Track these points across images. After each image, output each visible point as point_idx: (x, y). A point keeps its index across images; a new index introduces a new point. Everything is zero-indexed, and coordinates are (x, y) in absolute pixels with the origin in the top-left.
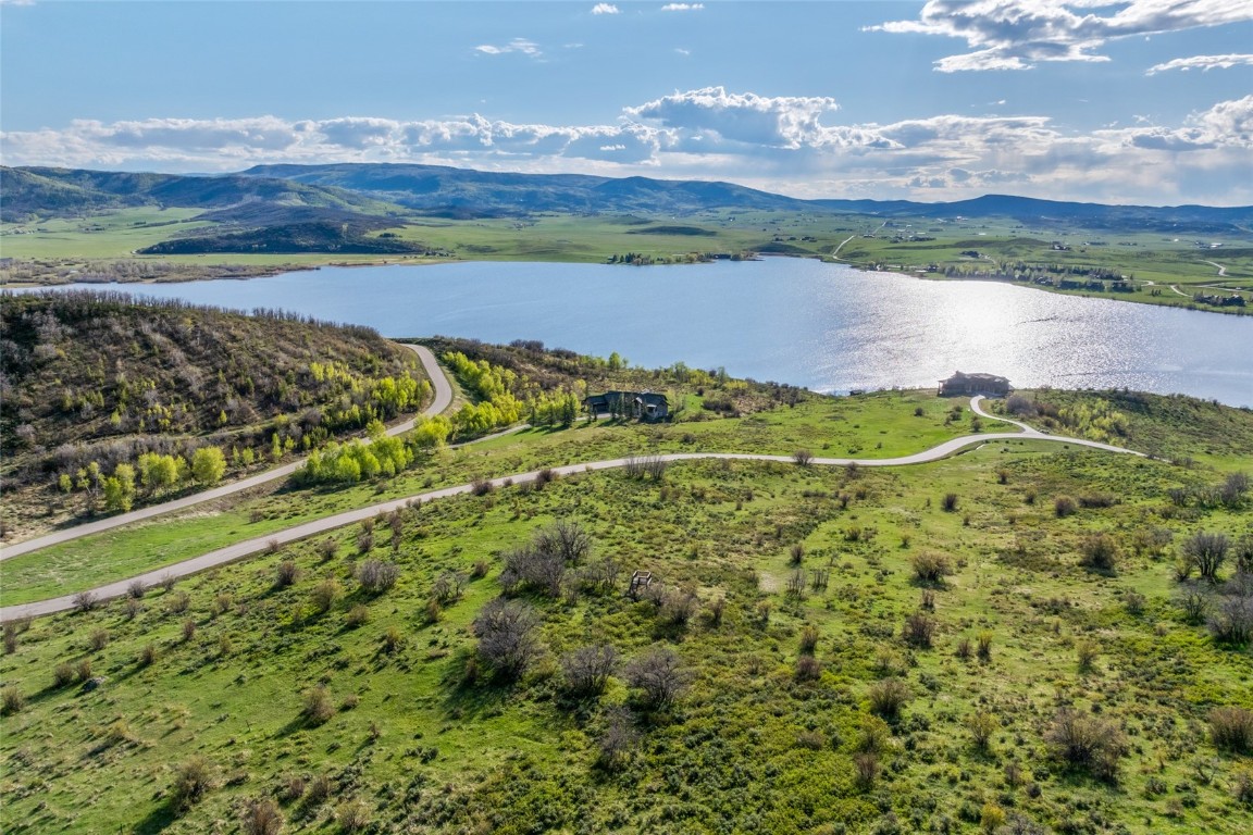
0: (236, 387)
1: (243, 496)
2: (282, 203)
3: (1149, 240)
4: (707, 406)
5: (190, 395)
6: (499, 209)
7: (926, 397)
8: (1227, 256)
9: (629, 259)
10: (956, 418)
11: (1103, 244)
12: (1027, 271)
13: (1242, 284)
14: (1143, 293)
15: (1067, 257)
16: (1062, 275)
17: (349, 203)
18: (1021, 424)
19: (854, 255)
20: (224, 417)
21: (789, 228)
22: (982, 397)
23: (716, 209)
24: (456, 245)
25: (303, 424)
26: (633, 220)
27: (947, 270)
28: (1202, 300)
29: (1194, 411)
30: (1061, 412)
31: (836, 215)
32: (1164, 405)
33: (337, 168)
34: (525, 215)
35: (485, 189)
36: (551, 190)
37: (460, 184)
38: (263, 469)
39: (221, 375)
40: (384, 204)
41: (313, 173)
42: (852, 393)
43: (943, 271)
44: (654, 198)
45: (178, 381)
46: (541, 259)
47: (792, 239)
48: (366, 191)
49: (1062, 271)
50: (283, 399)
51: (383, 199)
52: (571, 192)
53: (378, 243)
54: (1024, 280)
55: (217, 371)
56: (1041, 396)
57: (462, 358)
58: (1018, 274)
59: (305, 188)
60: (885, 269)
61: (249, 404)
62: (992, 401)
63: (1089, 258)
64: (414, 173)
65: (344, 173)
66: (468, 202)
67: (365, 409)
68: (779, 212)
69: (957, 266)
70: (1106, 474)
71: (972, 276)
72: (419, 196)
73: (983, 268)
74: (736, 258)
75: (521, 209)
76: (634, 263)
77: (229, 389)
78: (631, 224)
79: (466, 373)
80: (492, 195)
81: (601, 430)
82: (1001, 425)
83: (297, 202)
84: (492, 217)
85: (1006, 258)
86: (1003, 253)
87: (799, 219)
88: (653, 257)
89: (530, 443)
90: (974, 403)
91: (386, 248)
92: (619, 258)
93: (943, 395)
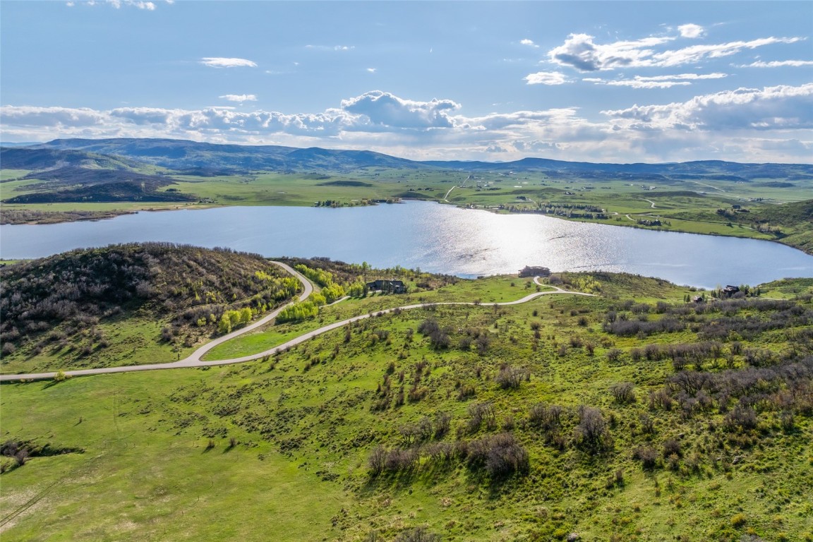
0: (231, 283)
2: (85, 167)
3: (618, 186)
4: (418, 286)
6: (228, 169)
7: (514, 278)
8: (656, 196)
9: (328, 204)
10: (529, 286)
11: (593, 188)
12: (553, 208)
13: (660, 214)
14: (612, 219)
15: (573, 199)
16: (571, 210)
17: (130, 166)
18: (557, 288)
19: (458, 199)
20: (235, 296)
21: (415, 183)
22: (538, 277)
23: (366, 168)
24: (215, 195)
25: (265, 298)
26: (319, 176)
27: (510, 207)
28: (641, 223)
29: (629, 280)
30: (573, 282)
31: (440, 172)
32: (616, 277)
33: (114, 141)
34: (247, 173)
35: (217, 156)
36: (259, 156)
37: (200, 153)
38: (260, 317)
40: (151, 166)
41: (97, 145)
42: (478, 278)
43: (508, 209)
44: (326, 161)
45: (209, 281)
47: (420, 189)
48: (135, 157)
49: (571, 207)
50: (251, 288)
51: (149, 162)
52: (273, 157)
54: (551, 213)
55: (221, 277)
56: (564, 276)
57: (304, 267)
58: (548, 209)
59: (100, 157)
60: (476, 208)
61: (241, 291)
62: (543, 279)
63: (585, 199)
64: (168, 145)
65: (119, 145)
66: (206, 164)
67: (285, 291)
68: (405, 170)
69: (515, 205)
70: (588, 303)
71: (524, 212)
72: (172, 160)
73: (529, 207)
74: (390, 202)
75: (243, 169)
76: (331, 206)
78: (317, 179)
79: (311, 274)
80: (222, 160)
81: (381, 297)
82: (548, 288)
83: (94, 166)
84: (227, 175)
85: (541, 200)
86: (539, 197)
87: (418, 174)
88: (342, 202)
89: (356, 303)
90: (535, 280)
91: (172, 198)
92: (322, 203)
93: (521, 277)
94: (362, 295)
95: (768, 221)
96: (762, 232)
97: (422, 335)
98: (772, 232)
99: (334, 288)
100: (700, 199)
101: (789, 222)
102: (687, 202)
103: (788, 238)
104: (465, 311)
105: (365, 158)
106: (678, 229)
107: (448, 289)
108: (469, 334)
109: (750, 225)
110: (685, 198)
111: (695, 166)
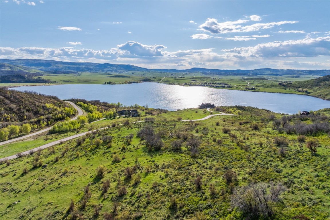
0: (26, 110)
1: (38, 136)
2: (4, 69)
3: (231, 77)
4: (146, 113)
5: (14, 112)
6: (69, 72)
7: (197, 109)
8: (249, 80)
9: (110, 83)
10: (206, 112)
11: (222, 78)
12: (208, 84)
14: (234, 88)
15: (216, 81)
17: (25, 70)
18: (221, 113)
19: (166, 81)
20: (25, 117)
21: (148, 76)
22: (209, 108)
23: (128, 71)
24: (60, 81)
25: (47, 118)
27: (189, 84)
28: (247, 89)
29: (253, 110)
30: (227, 110)
31: (159, 73)
32: (247, 109)
34: (77, 73)
35: (65, 66)
36: (83, 66)
37: (58, 65)
38: (39, 130)
39: (21, 107)
40: (35, 70)
41: (12, 62)
42: (178, 110)
43: (188, 84)
44: (112, 69)
45: (10, 108)
46: (85, 83)
47: (150, 78)
48: (29, 67)
49: (215, 84)
50: (40, 113)
51: (34, 69)
52: (89, 67)
54: (207, 86)
55: (20, 106)
57: (82, 103)
58: (205, 84)
59: (11, 66)
60: (174, 84)
61: (31, 114)
62: (212, 109)
63: (220, 81)
64: (44, 62)
65: (22, 62)
66: (60, 69)
67: (63, 115)
68: (144, 72)
69: (191, 83)
71: (195, 85)
72: (45, 68)
73: (197, 84)
74: (137, 83)
75: (76, 71)
77: (25, 110)
78: (107, 75)
79: (84, 107)
80: (67, 68)
81: (124, 119)
82: (216, 113)
83: (8, 69)
84: (68, 73)
85: (202, 81)
86: (201, 80)
87: (150, 73)
88: (116, 83)
89: (107, 122)
90: (208, 110)
91: (39, 81)
92: (107, 83)
93: (200, 109)
94: (112, 118)
95: (301, 87)
96: (299, 92)
97: (140, 139)
98: (304, 91)
99: (96, 114)
100: (267, 81)
101: (310, 87)
102: (262, 82)
103: (312, 94)
104: (173, 123)
105: (128, 67)
106: (263, 91)
107: (162, 115)
108: (178, 137)
109: (294, 89)
110: (261, 80)
111: (260, 71)
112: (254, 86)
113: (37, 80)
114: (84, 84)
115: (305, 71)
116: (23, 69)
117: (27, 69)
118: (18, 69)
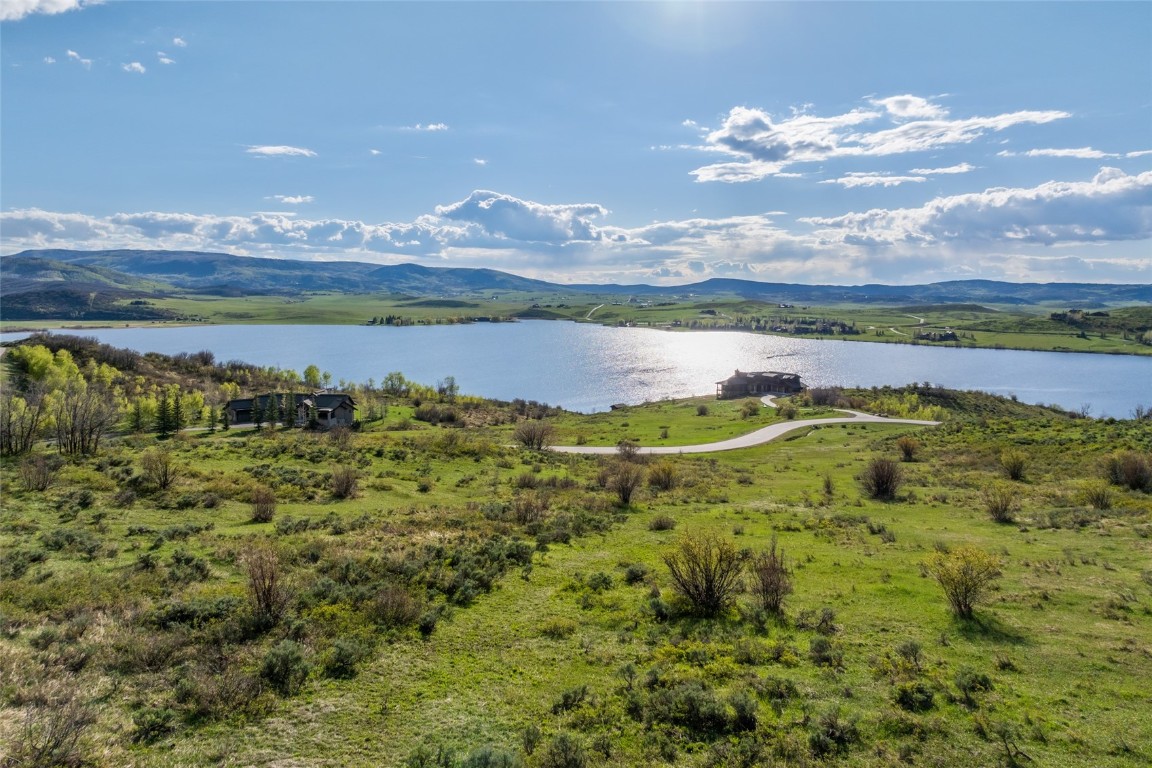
2: (38, 279)
9: (389, 321)
10: (753, 413)
12: (762, 323)
14: (868, 335)
15: (793, 313)
16: (793, 324)
17: (116, 281)
19: (605, 317)
23: (480, 289)
24: (213, 313)
27: (691, 323)
28: (923, 338)
32: (972, 399)
33: (112, 253)
34: (297, 294)
35: (261, 273)
36: (326, 274)
37: (237, 269)
41: (86, 257)
42: (613, 407)
43: (687, 325)
44: (424, 282)
47: (549, 306)
49: (791, 322)
52: (346, 277)
53: (126, 310)
58: (754, 325)
59: (70, 268)
60: (634, 326)
62: (786, 399)
63: (812, 314)
64: (191, 258)
66: (241, 283)
68: (536, 293)
69: (698, 321)
71: (714, 327)
72: (194, 279)
73: (722, 322)
74: (496, 320)
75: (295, 290)
76: (394, 324)
78: (400, 300)
80: (268, 279)
83: (58, 278)
84: (263, 294)
85: (740, 315)
86: (736, 311)
87: (555, 297)
88: (416, 321)
90: (767, 401)
91: (135, 315)
92: (379, 320)
93: (724, 397)
105: (481, 278)
109: (1122, 335)
110: (967, 313)
111: (952, 288)
112: (951, 328)
113: (128, 311)
114: (293, 324)
115: (1116, 289)
116: (108, 281)
117: (124, 279)
118: (91, 279)
